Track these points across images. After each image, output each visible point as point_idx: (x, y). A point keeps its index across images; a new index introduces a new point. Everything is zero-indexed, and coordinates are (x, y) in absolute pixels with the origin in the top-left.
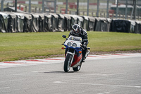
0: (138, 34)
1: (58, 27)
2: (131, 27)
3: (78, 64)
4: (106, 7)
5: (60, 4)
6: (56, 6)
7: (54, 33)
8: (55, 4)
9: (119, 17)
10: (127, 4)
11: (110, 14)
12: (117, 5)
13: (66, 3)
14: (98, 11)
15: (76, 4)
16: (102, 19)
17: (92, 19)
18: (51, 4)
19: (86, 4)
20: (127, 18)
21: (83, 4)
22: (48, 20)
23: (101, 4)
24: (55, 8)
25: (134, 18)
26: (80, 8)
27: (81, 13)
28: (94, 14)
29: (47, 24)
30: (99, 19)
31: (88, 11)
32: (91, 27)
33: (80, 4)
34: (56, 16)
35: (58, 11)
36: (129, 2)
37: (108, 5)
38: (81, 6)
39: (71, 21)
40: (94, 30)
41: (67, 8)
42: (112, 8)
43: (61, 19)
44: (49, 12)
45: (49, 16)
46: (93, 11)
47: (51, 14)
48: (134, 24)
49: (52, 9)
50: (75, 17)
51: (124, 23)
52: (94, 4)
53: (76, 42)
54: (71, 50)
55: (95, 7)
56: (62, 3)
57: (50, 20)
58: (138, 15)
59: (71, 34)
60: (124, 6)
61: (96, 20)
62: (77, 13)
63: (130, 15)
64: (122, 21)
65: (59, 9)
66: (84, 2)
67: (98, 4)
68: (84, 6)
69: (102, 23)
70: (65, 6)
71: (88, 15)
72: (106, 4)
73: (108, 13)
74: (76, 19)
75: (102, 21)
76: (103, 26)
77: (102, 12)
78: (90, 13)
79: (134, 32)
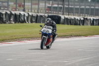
0: (66, 25)
1: (10, 20)
2: (62, 20)
3: (50, 44)
4: (44, 6)
5: (11, 4)
6: (8, 5)
7: (7, 25)
8: (8, 4)
9: (53, 13)
10: (58, 4)
11: (47, 11)
12: (52, 5)
13: (16, 3)
14: (38, 9)
15: (23, 4)
16: (41, 14)
17: (35, 15)
18: (5, 4)
19: (30, 4)
20: (58, 14)
21: (28, 4)
22: (3, 16)
23: (41, 4)
24: (8, 7)
25: (63, 14)
26: (26, 7)
27: (27, 10)
28: (36, 11)
29: (2, 18)
30: (39, 14)
31: (31, 9)
32: (34, 20)
33: (26, 4)
34: (9, 12)
35: (10, 9)
36: (60, 3)
37: (45, 5)
38: (27, 5)
39: (19, 16)
40: (36, 23)
41: (16, 7)
42: (48, 7)
43: (13, 14)
44: (4, 9)
45: (4, 13)
46: (35, 9)
47: (5, 11)
48: (64, 18)
49: (6, 7)
50: (22, 13)
51: (57, 18)
52: (36, 4)
53: (48, 30)
54: (46, 35)
55: (37, 6)
56: (13, 3)
57: (4, 15)
58: (66, 12)
59: (45, 25)
60: (57, 6)
61: (37, 15)
62: (24, 11)
63: (61, 12)
64: (55, 16)
65: (11, 7)
66: (29, 2)
67: (38, 4)
68: (29, 5)
69: (41, 18)
70: (15, 6)
71: (31, 12)
72: (44, 4)
73: (45, 10)
74: (23, 14)
75: (41, 16)
76: (42, 19)
77: (42, 9)
78: (33, 11)
79: (63, 24)
